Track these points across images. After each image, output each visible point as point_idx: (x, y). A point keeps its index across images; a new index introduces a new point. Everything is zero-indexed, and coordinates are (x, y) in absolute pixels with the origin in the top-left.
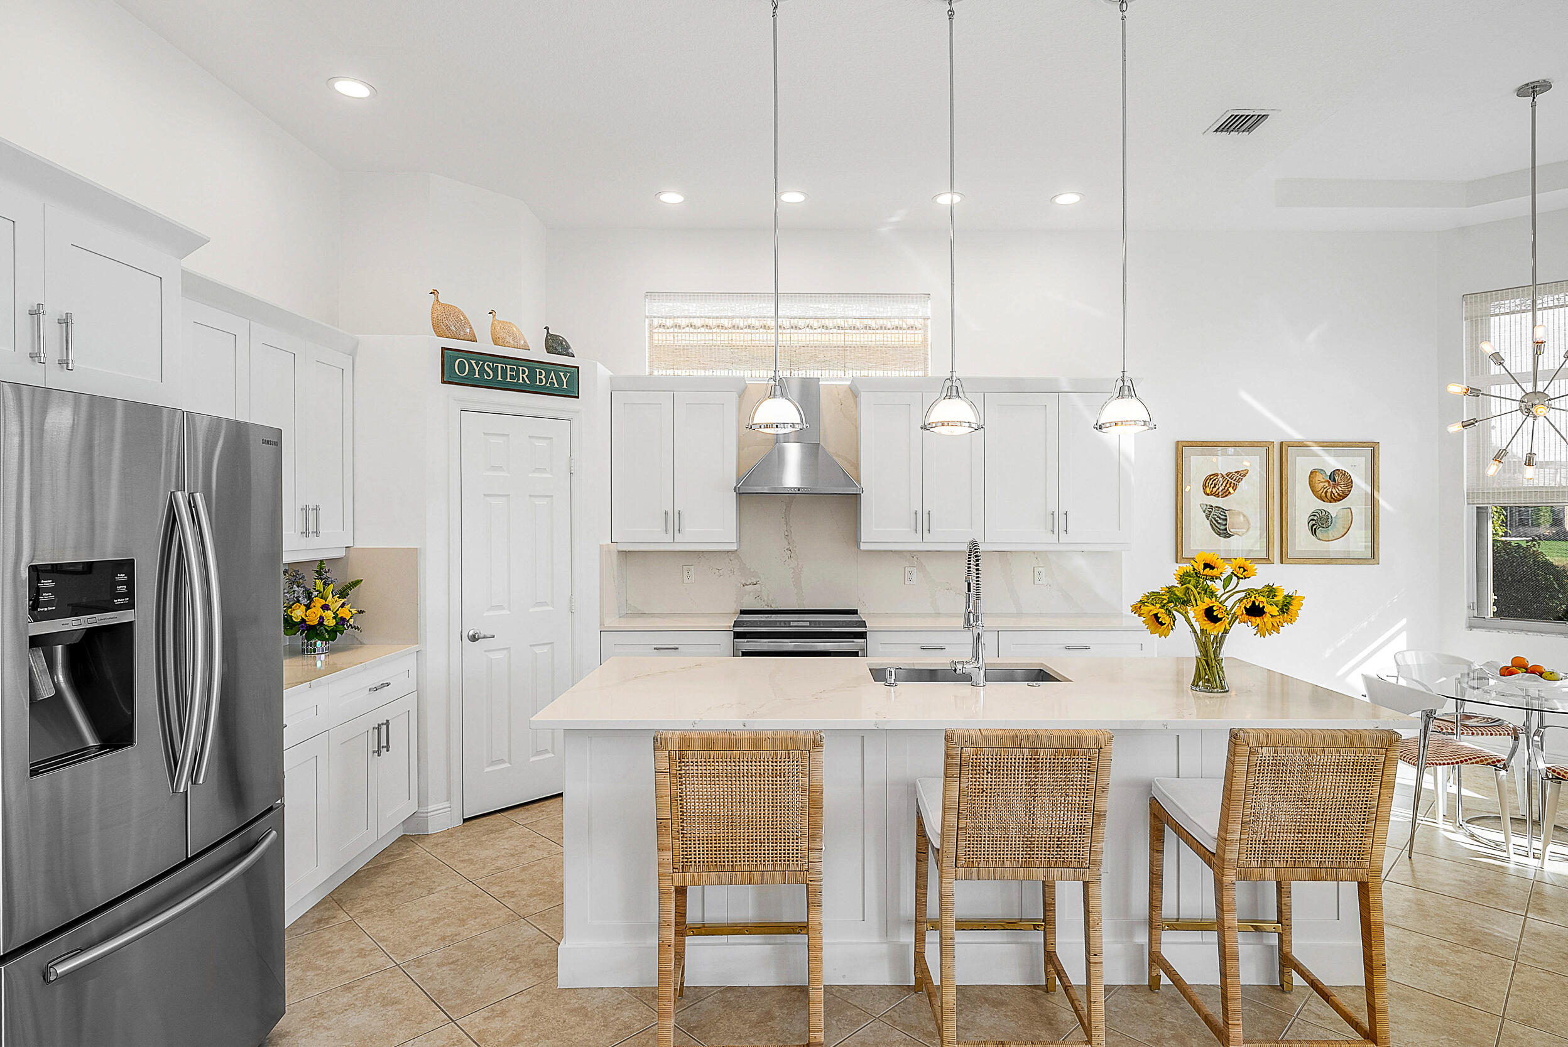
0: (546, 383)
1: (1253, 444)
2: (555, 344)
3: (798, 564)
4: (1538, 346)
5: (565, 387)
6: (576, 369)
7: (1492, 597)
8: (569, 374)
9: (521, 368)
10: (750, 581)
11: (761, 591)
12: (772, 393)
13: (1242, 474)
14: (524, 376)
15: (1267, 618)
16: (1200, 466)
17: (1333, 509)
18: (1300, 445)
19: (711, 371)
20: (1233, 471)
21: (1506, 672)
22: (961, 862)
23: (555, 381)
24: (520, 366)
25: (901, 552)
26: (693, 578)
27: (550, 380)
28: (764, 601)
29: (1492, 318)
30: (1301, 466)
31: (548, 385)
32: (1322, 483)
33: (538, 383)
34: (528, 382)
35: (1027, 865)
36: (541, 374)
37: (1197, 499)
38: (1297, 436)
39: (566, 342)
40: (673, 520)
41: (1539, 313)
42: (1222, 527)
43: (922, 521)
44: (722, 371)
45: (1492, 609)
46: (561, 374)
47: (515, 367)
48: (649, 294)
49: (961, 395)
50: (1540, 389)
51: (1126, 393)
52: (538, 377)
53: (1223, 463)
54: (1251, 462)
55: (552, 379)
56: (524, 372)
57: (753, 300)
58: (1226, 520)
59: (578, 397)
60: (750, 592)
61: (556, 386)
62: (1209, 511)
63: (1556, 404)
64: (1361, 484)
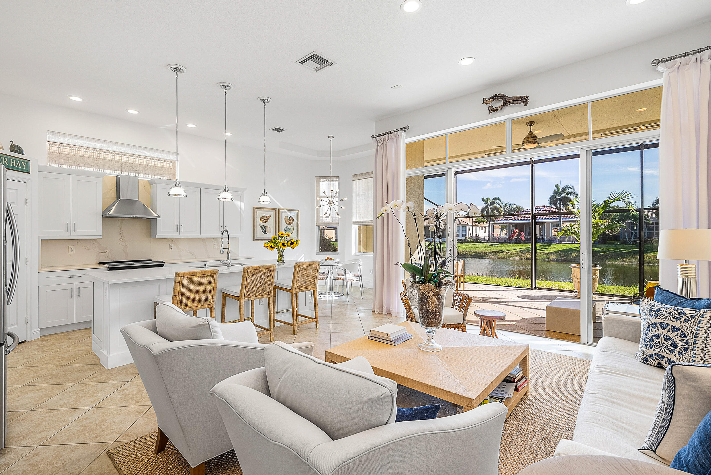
0: (16, 166)
1: (272, 209)
2: (14, 148)
3: (126, 244)
4: (332, 191)
5: (24, 168)
6: (29, 161)
7: (320, 248)
8: (26, 163)
9: (4, 158)
10: (103, 251)
11: (109, 255)
12: (176, 186)
13: (270, 217)
14: (5, 162)
15: (294, 245)
16: (260, 214)
17: (289, 226)
18: (283, 209)
19: (83, 168)
20: (267, 216)
21: (326, 260)
22: (245, 297)
23: (20, 165)
24: (4, 157)
25: (168, 238)
26: (74, 251)
27: (17, 165)
28: (110, 258)
29: (321, 183)
30: (283, 215)
31: (16, 167)
32: (287, 220)
33: (12, 166)
34: (7, 165)
35: (259, 296)
36: (13, 162)
37: (259, 223)
38: (282, 208)
39: (21, 147)
40: (70, 227)
41: (331, 183)
42: (265, 231)
43: (179, 228)
44: (89, 168)
45: (320, 250)
46: (23, 163)
47: (1, 157)
48: (48, 131)
49: (228, 191)
50: (332, 200)
51: (265, 194)
52: (12, 163)
53: (265, 214)
54: (272, 214)
55: (18, 164)
56: (5, 160)
57: (105, 143)
58: (265, 229)
59: (30, 173)
60: (103, 255)
61: (20, 167)
62: (262, 226)
63: (334, 203)
64: (295, 220)
